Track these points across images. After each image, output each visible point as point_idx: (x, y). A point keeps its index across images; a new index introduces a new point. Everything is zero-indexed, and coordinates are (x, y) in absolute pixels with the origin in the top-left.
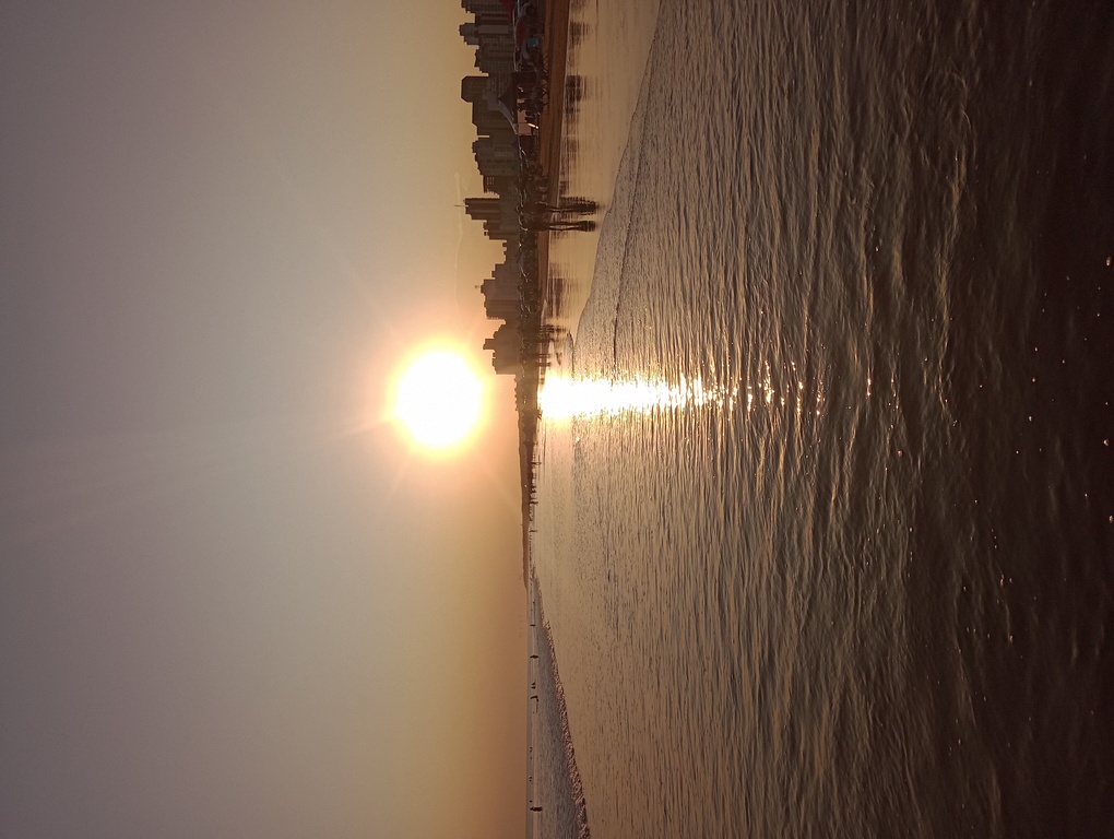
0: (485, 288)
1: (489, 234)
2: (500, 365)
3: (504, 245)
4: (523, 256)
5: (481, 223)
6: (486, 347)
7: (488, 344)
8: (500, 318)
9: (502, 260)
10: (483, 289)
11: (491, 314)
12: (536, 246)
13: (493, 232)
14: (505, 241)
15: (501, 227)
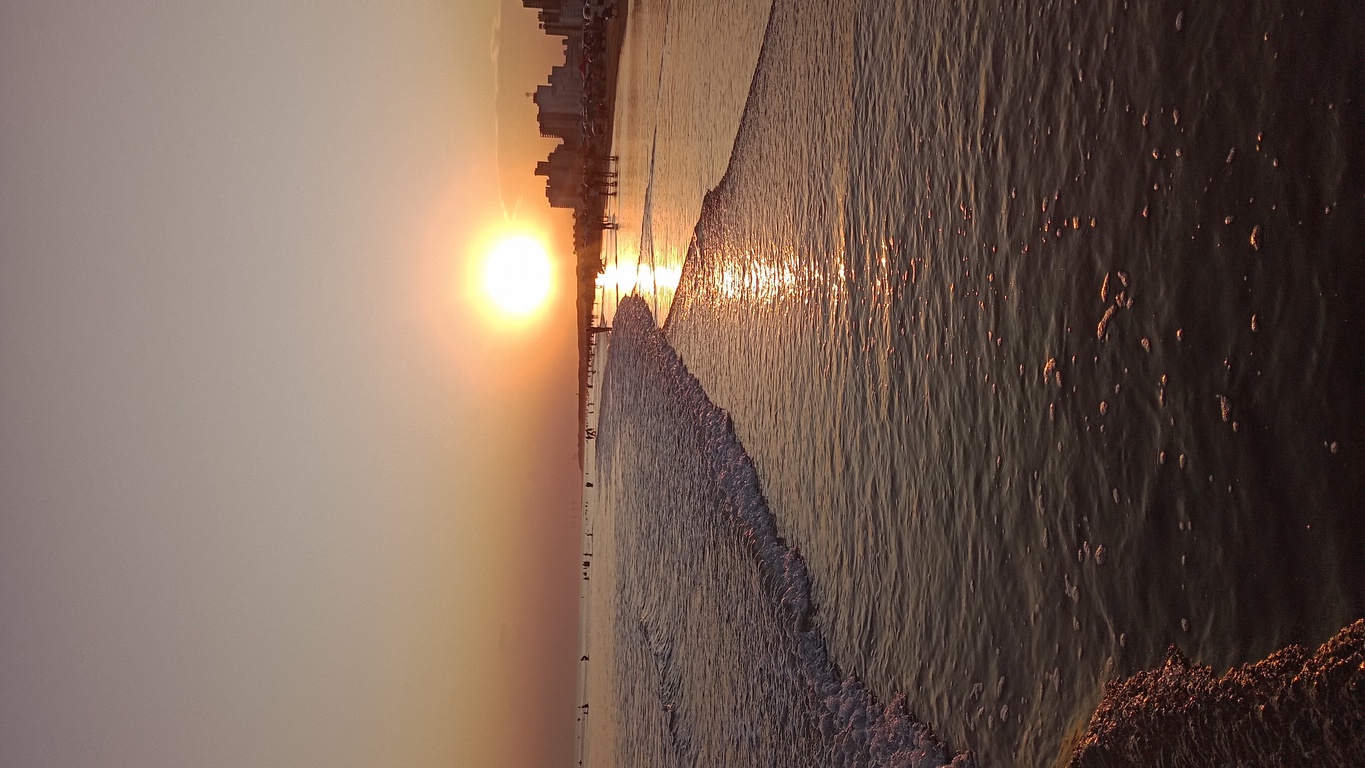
0: (540, 96)
1: (546, 27)
2: (556, 196)
3: (564, 42)
4: (586, 63)
5: (536, 11)
6: (538, 172)
7: (541, 169)
8: (557, 136)
9: (561, 62)
10: (537, 98)
11: (545, 130)
12: (604, 50)
13: (550, 24)
14: (566, 38)
15: (561, 20)
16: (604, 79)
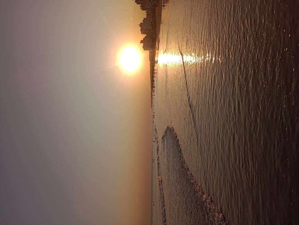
0: (141, 25)
1: (142, 9)
2: (145, 48)
3: (146, 12)
4: (151, 16)
5: (140, 5)
6: (141, 43)
7: (142, 42)
8: (145, 34)
9: (145, 17)
10: (140, 26)
11: (142, 33)
12: (155, 12)
13: (143, 8)
14: (146, 11)
15: (145, 7)
16: (155, 19)
